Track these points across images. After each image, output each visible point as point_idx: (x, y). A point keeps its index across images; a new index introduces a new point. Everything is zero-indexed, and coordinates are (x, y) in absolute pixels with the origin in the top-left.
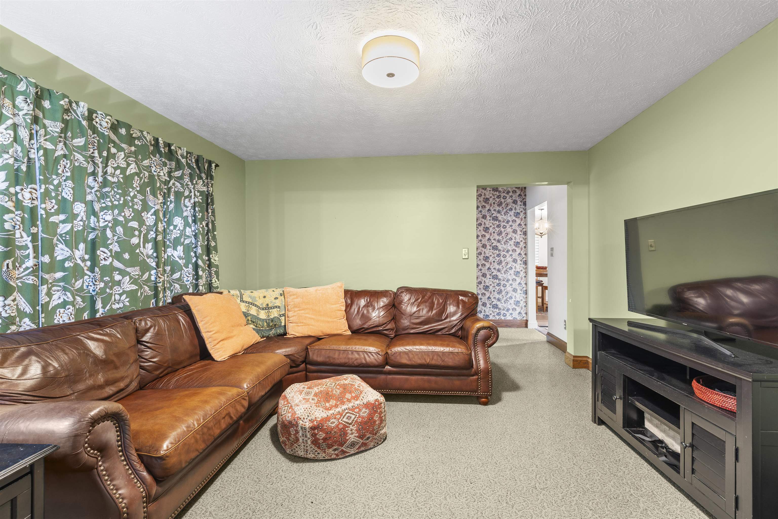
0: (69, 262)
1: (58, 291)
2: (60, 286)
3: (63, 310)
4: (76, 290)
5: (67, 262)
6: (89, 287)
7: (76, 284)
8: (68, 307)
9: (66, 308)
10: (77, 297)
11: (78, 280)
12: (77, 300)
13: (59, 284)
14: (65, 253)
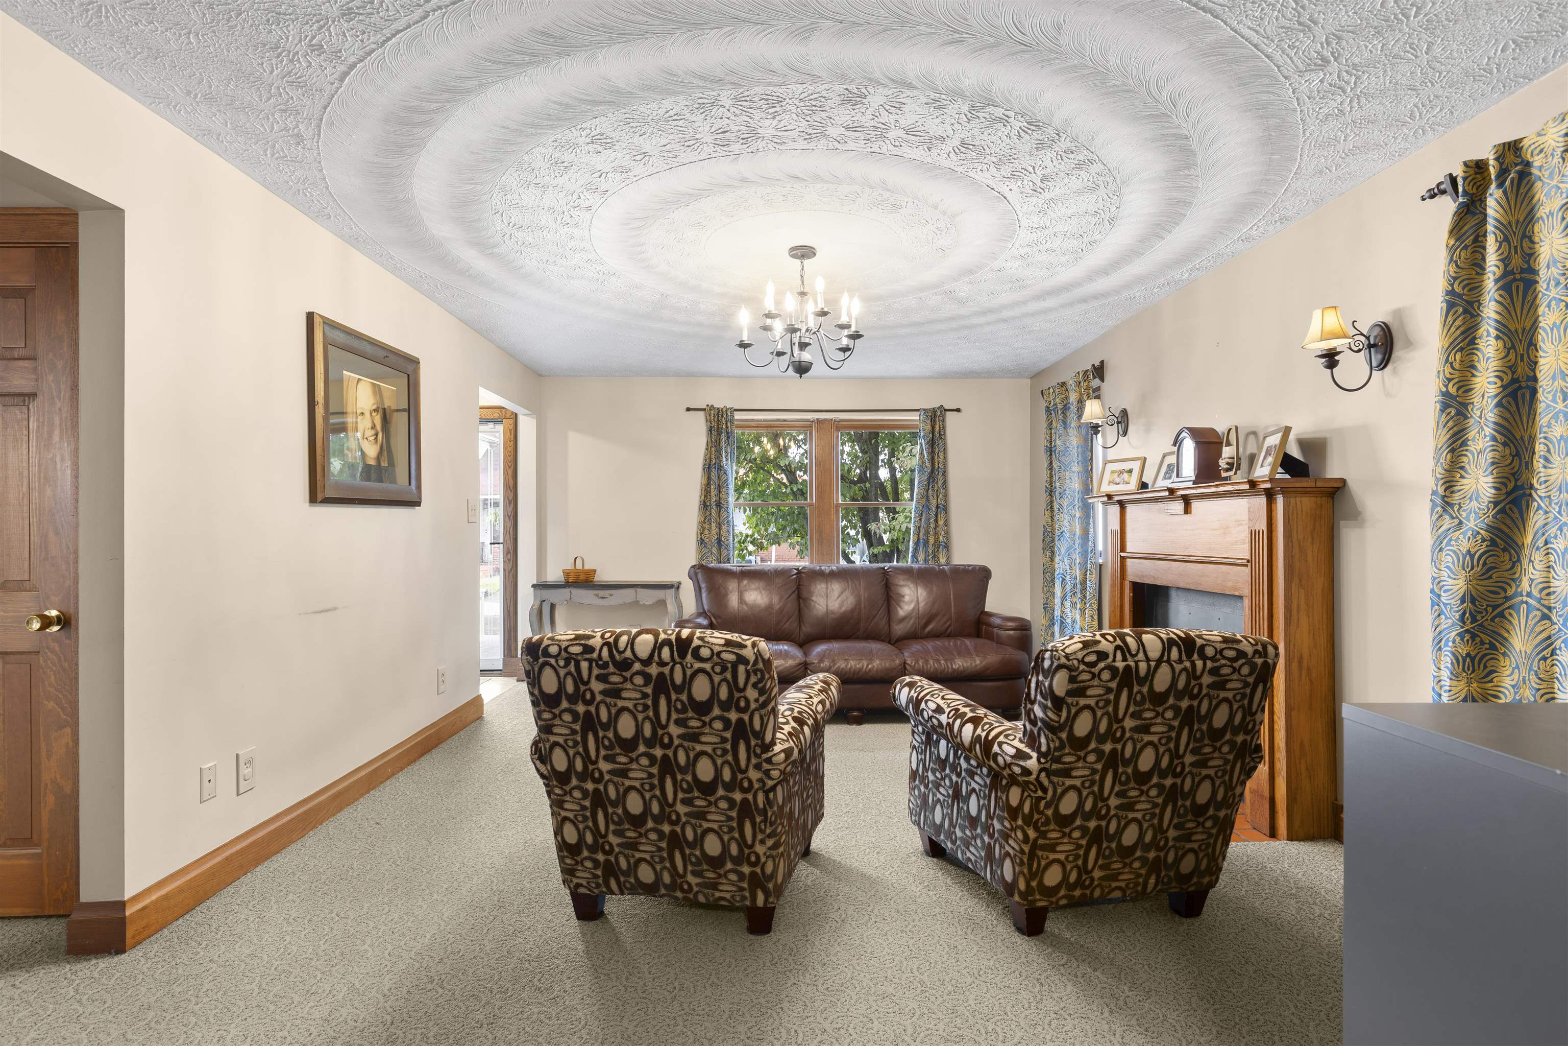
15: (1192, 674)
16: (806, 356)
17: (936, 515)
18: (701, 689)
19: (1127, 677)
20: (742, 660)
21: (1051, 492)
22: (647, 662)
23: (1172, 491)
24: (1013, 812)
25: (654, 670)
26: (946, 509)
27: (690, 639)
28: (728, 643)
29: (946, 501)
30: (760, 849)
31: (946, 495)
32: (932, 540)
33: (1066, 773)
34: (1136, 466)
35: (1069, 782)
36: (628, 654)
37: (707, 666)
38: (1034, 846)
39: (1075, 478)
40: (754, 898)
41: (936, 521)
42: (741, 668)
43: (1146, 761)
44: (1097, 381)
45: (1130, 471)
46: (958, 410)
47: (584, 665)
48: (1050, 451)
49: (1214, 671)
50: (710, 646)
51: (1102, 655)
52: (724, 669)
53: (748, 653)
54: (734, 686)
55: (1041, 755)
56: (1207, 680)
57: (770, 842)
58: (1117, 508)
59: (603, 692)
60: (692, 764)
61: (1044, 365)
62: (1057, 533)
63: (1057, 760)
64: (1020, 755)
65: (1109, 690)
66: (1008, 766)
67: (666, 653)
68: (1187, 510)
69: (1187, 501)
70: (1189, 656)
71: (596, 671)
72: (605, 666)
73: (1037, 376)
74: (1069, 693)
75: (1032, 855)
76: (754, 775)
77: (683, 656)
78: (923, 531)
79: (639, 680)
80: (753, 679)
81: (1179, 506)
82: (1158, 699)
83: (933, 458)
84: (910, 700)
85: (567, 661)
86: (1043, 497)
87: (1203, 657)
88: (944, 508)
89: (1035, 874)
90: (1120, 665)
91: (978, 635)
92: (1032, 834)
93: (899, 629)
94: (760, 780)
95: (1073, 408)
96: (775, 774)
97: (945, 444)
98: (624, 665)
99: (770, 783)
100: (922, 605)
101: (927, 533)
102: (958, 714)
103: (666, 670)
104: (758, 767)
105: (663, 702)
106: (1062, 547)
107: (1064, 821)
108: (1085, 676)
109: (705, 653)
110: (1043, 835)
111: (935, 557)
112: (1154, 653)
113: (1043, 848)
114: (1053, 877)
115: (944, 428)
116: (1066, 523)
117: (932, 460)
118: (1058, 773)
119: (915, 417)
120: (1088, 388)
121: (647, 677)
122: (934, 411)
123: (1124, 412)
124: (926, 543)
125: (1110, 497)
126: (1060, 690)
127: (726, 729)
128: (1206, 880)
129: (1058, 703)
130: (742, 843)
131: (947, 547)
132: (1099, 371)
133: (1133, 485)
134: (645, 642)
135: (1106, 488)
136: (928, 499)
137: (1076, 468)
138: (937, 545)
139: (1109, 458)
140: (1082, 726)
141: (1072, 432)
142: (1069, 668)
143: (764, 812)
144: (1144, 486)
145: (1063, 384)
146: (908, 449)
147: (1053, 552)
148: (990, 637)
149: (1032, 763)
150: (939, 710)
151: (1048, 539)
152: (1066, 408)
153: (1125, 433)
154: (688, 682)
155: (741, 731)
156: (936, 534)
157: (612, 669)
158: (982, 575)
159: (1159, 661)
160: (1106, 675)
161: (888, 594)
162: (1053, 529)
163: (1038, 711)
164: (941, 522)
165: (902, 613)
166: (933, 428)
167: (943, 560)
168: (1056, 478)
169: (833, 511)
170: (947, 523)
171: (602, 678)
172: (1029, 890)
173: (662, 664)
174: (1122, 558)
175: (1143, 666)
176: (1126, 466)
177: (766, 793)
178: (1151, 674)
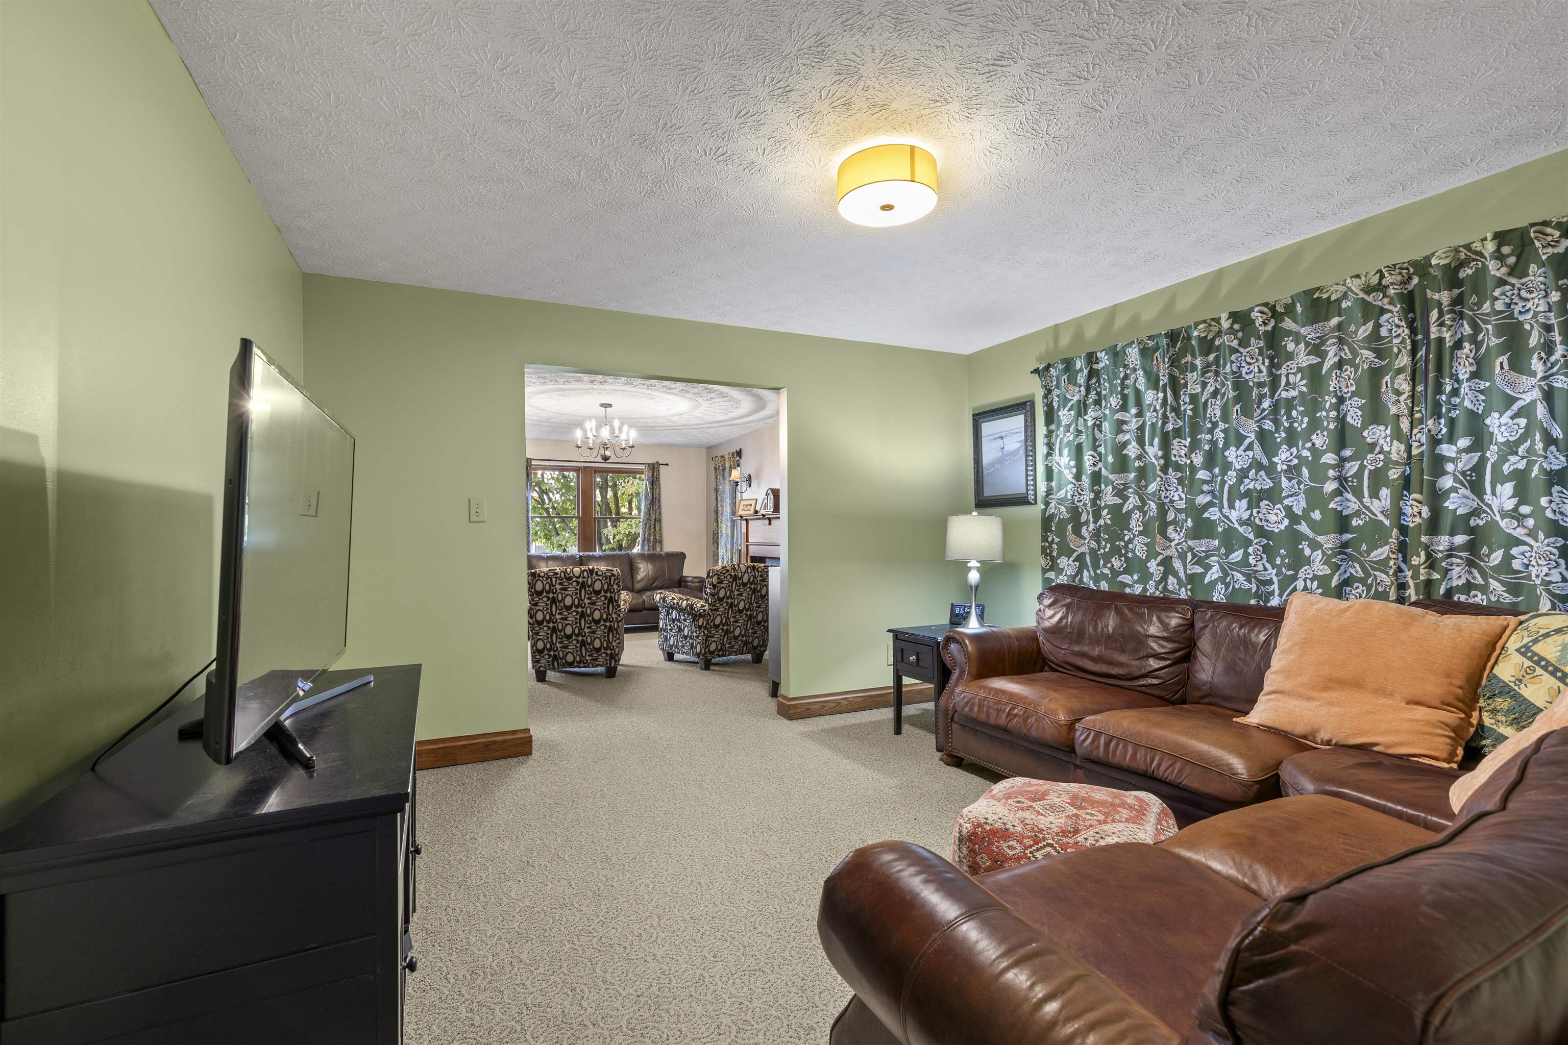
0: (1477, 518)
1: (1458, 565)
2: (1460, 557)
3: (1466, 597)
4: (1491, 568)
5: (1473, 518)
6: (1530, 568)
7: (1493, 557)
8: (1473, 593)
9: (1471, 595)
10: (1491, 580)
11: (1495, 551)
12: (1492, 587)
13: (1461, 554)
14: (1470, 502)
15: (755, 577)
16: (608, 453)
17: (655, 524)
18: (598, 586)
19: (735, 578)
20: (613, 575)
21: (717, 512)
22: (578, 577)
23: (764, 515)
24: (700, 627)
25: (581, 580)
26: (660, 521)
27: (593, 568)
28: (607, 570)
29: (660, 516)
30: (614, 644)
31: (660, 513)
32: (652, 538)
33: (717, 610)
34: (753, 502)
35: (718, 613)
36: (571, 574)
37: (600, 578)
38: (707, 637)
39: (728, 506)
40: (611, 663)
41: (655, 528)
42: (613, 578)
43: (741, 606)
44: (738, 458)
45: (751, 505)
46: (667, 465)
47: (554, 580)
48: (717, 490)
49: (761, 576)
50: (602, 571)
51: (728, 571)
52: (606, 579)
53: (615, 573)
54: (610, 584)
55: (709, 604)
56: (759, 579)
57: (618, 641)
58: (745, 522)
59: (560, 589)
60: (592, 613)
61: (713, 444)
62: (720, 534)
63: (714, 606)
64: (703, 606)
65: (730, 582)
66: (699, 610)
67: (585, 573)
68: (770, 524)
69: (770, 519)
70: (754, 571)
71: (558, 581)
72: (562, 579)
73: (710, 448)
74: (718, 583)
75: (706, 640)
76: (614, 616)
77: (592, 574)
78: (647, 533)
79: (575, 584)
80: (616, 582)
81: (767, 521)
82: (745, 585)
83: (653, 492)
84: (661, 598)
85: (547, 579)
86: (713, 516)
87: (758, 572)
88: (659, 520)
89: (707, 647)
90: (733, 574)
91: (680, 587)
92: (706, 632)
93: (638, 586)
94: (616, 618)
95: (727, 470)
96: (622, 615)
97: (659, 484)
98: (569, 579)
99: (620, 619)
100: (650, 573)
101: (649, 535)
102: (680, 599)
103: (585, 580)
104: (616, 613)
105: (583, 591)
106: (722, 541)
107: (716, 627)
108: (722, 577)
109: (600, 573)
110: (710, 632)
111: (654, 548)
112: (743, 570)
113: (710, 637)
114: (713, 647)
115: (659, 475)
116: (724, 529)
117: (652, 493)
118: (714, 610)
119: (643, 467)
120: (734, 461)
121: (578, 583)
122: (653, 465)
123: (750, 476)
124: (649, 540)
125: (741, 517)
126: (715, 583)
127: (605, 600)
128: (762, 649)
129: (714, 586)
130: (608, 642)
131: (661, 542)
132: (739, 453)
133: (752, 512)
134: (577, 571)
135: (741, 513)
136: (650, 515)
137: (728, 501)
138: (655, 541)
139: (744, 498)
140: (722, 594)
141: (727, 482)
142: (718, 575)
143: (616, 630)
144: (756, 512)
145: (723, 457)
146: (631, 482)
147: (718, 545)
148: (686, 587)
149: (706, 608)
150: (673, 599)
151: (715, 538)
152: (724, 469)
153: (750, 486)
154: (593, 584)
155: (611, 600)
156: (655, 535)
157: (565, 580)
158: (681, 557)
159: (745, 573)
160: (729, 577)
161: (631, 568)
162: (718, 531)
163: (708, 590)
164: (657, 528)
165: (639, 578)
166: (653, 474)
167: (658, 550)
168: (719, 505)
169: (593, 522)
170: (660, 529)
171: (561, 584)
172: (705, 653)
173: (584, 578)
174: (747, 546)
175: (740, 574)
176: (749, 502)
177: (618, 622)
178: (742, 576)
